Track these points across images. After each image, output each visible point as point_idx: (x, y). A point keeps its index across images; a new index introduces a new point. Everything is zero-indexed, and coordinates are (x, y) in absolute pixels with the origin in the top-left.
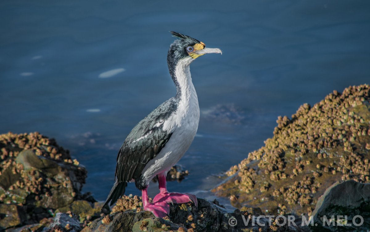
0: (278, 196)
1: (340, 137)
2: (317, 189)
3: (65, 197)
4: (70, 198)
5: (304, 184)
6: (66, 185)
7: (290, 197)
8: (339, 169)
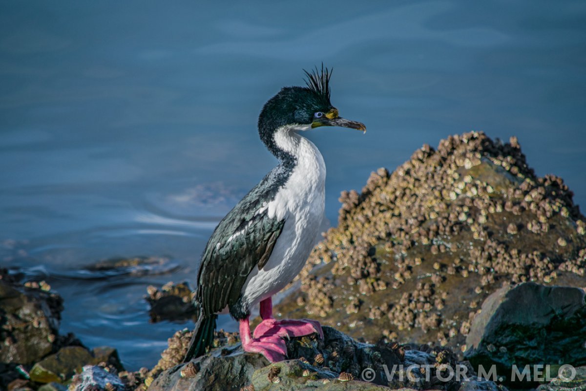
0: (379, 318)
1: (463, 217)
2: (443, 302)
3: (38, 343)
4: (47, 345)
5: (419, 295)
6: (39, 323)
7: (400, 318)
8: (472, 268)
